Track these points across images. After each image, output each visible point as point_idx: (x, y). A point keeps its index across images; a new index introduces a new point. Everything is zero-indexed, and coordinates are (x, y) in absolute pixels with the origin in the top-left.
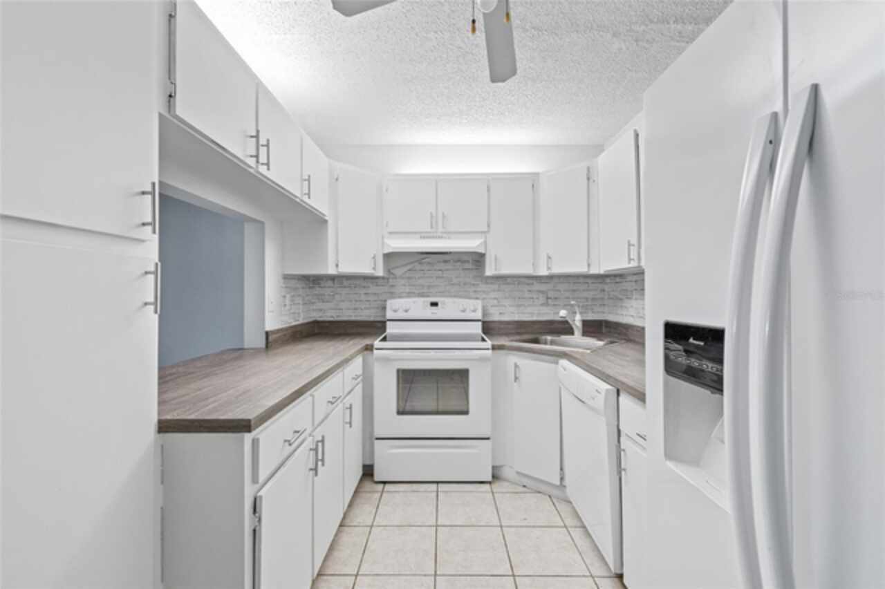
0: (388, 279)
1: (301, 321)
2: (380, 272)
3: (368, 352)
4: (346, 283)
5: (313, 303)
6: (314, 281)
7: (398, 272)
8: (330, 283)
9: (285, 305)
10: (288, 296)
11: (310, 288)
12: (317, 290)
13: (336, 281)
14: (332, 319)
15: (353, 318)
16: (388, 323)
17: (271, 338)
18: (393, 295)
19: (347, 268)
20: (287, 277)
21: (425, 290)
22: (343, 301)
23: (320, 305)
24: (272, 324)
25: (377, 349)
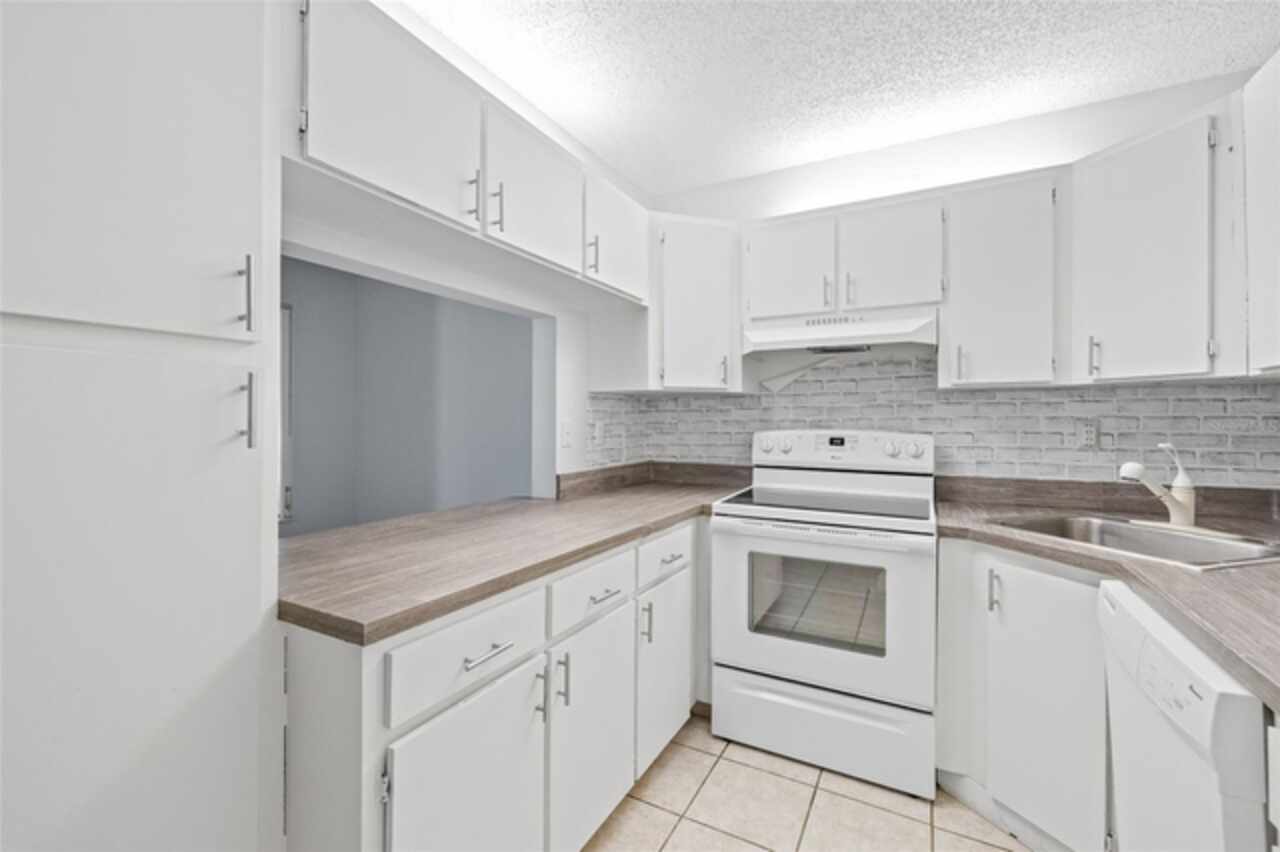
0: (759, 397)
1: (623, 462)
2: (736, 386)
3: (703, 517)
4: (695, 405)
5: (647, 436)
6: (646, 402)
7: (776, 386)
8: (671, 405)
9: (594, 438)
10: (599, 424)
11: (641, 412)
12: (653, 416)
13: (680, 401)
14: (674, 460)
15: (704, 461)
16: (756, 470)
17: (563, 485)
18: (767, 425)
19: (676, 382)
20: (595, 397)
21: (824, 417)
22: (689, 433)
23: (655, 439)
24: (566, 464)
25: (718, 514)
